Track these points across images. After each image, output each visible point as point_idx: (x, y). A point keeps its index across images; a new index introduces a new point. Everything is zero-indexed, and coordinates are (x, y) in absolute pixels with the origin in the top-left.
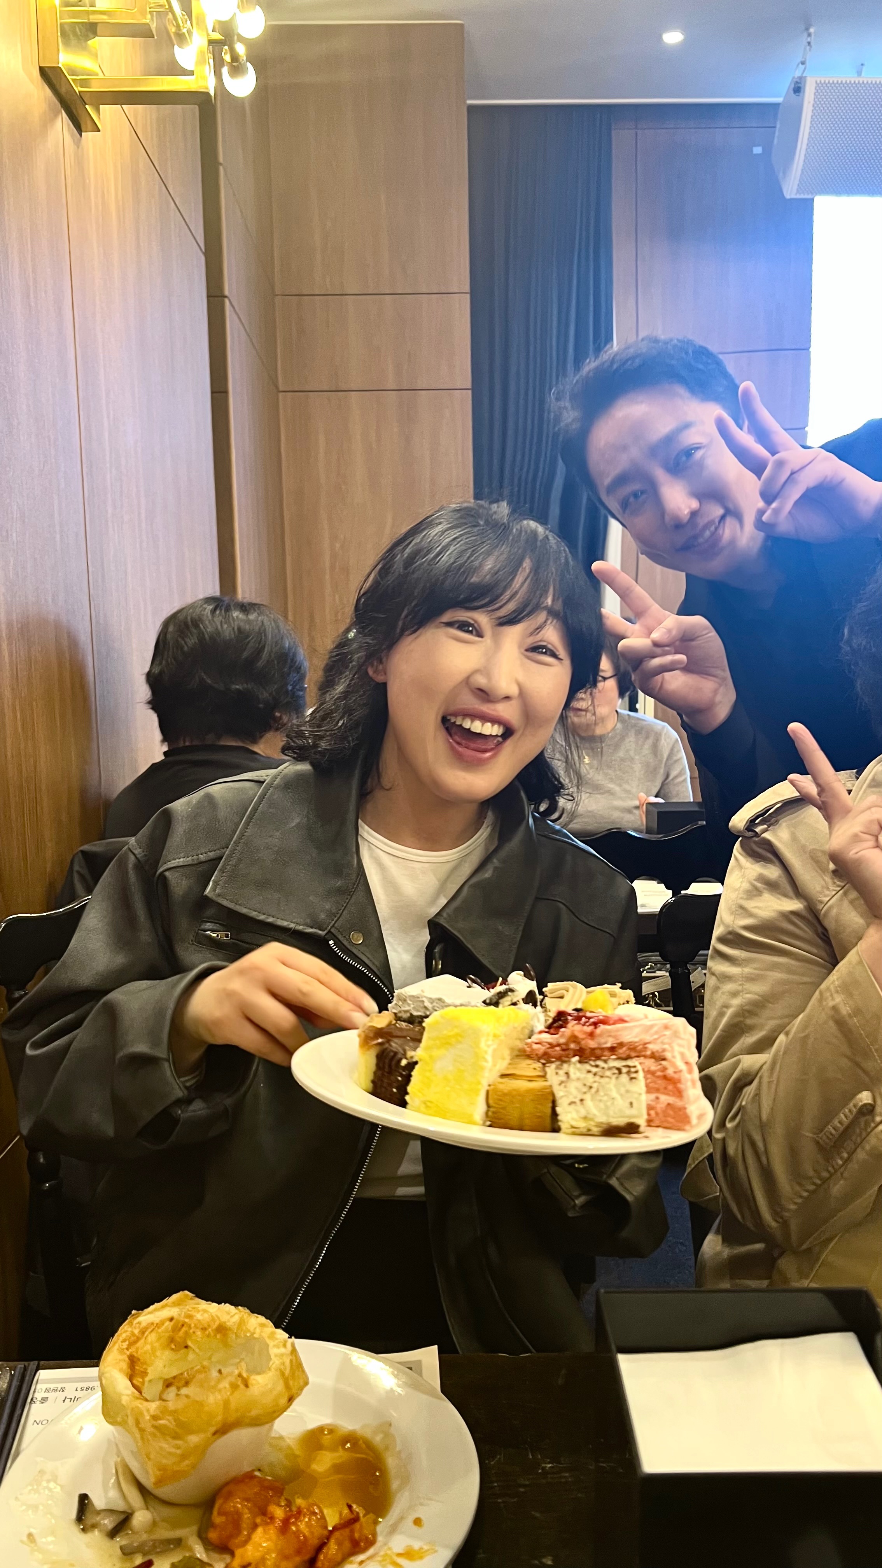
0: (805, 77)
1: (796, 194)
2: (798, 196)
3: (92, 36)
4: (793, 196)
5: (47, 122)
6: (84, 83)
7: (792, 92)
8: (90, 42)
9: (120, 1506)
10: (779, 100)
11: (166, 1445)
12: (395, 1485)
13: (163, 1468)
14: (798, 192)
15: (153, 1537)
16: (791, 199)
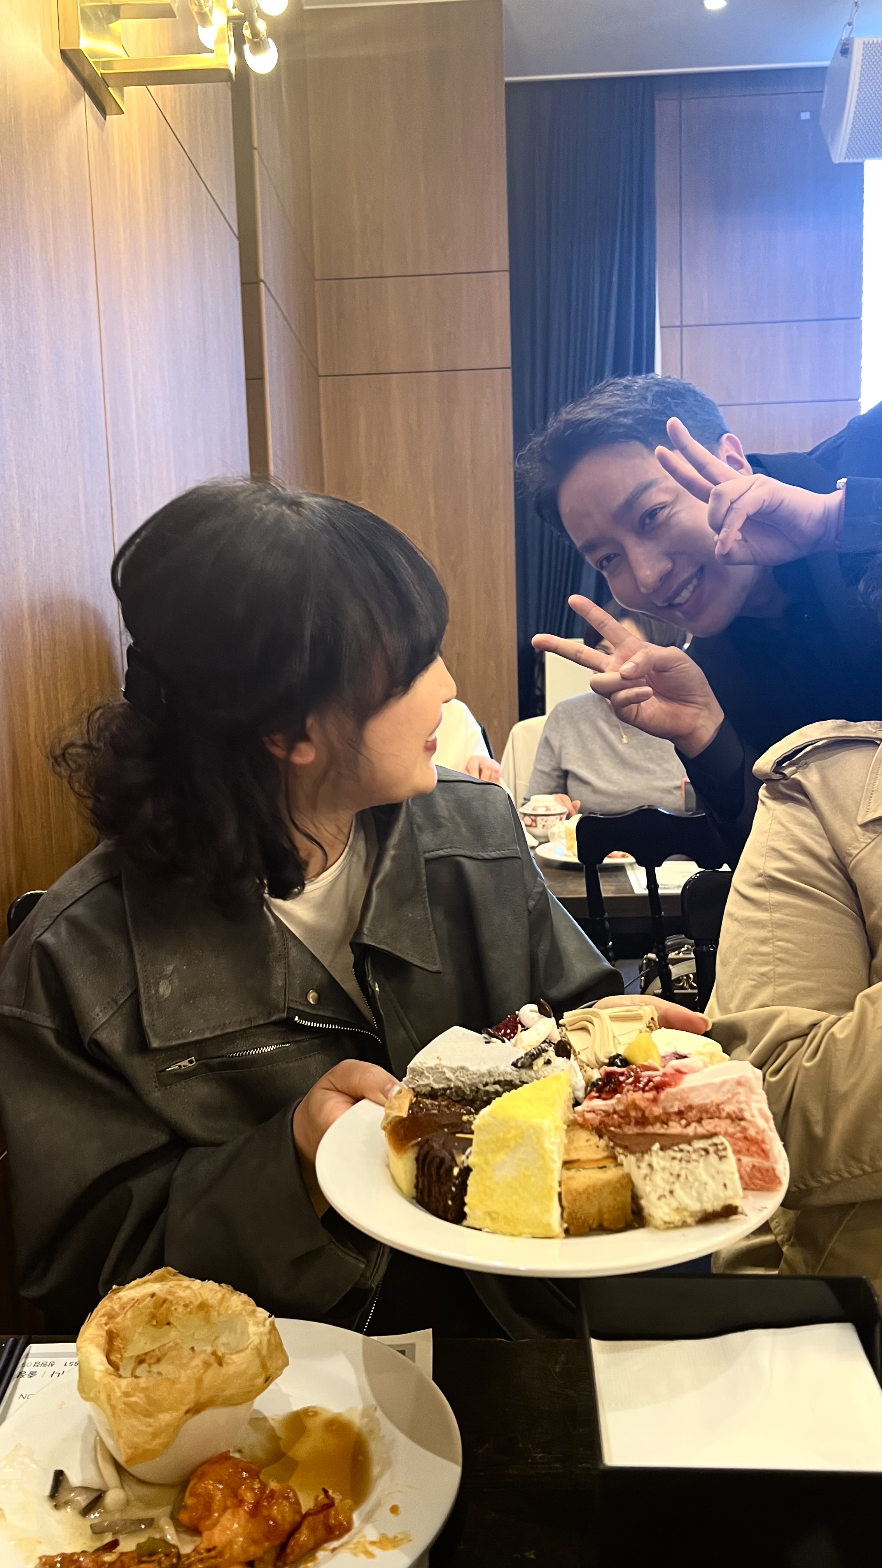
0: (852, 38)
1: (845, 158)
2: (847, 161)
3: (114, 18)
4: (842, 160)
5: (69, 104)
6: (106, 65)
7: (839, 55)
8: (111, 25)
9: (95, 1483)
10: (827, 63)
11: (139, 1424)
12: (375, 1470)
13: (134, 1447)
14: (847, 156)
15: (125, 1517)
16: (840, 164)
